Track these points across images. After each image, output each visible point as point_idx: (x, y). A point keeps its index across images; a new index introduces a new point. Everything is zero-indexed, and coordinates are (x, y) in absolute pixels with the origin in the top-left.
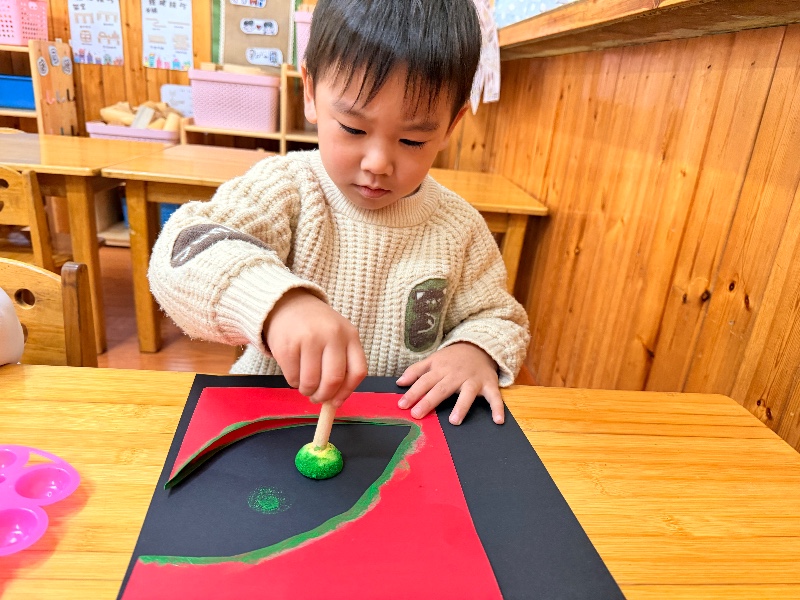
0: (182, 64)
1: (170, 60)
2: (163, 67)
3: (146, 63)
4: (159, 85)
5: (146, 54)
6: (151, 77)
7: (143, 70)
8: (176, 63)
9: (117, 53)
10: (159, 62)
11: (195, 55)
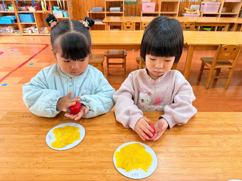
3: (189, 1)
8: (195, 1)
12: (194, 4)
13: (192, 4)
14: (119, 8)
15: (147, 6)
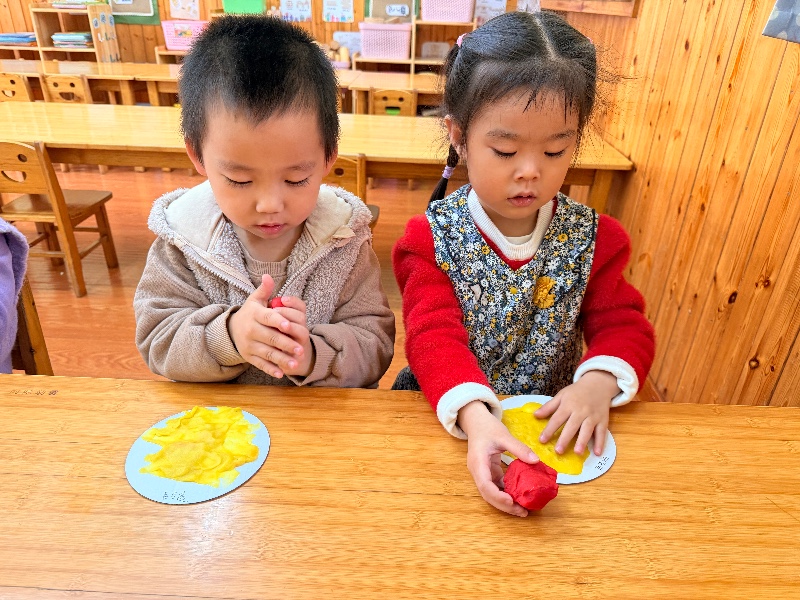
0: (346, 17)
1: (339, 16)
2: (335, 21)
3: (325, 19)
4: (332, 32)
5: (325, 13)
6: (328, 27)
7: (323, 23)
8: (343, 18)
9: (308, 13)
10: (333, 18)
11: (355, 12)
12: (343, 30)
13: (338, 30)
14: (80, 37)
15: (176, 31)
